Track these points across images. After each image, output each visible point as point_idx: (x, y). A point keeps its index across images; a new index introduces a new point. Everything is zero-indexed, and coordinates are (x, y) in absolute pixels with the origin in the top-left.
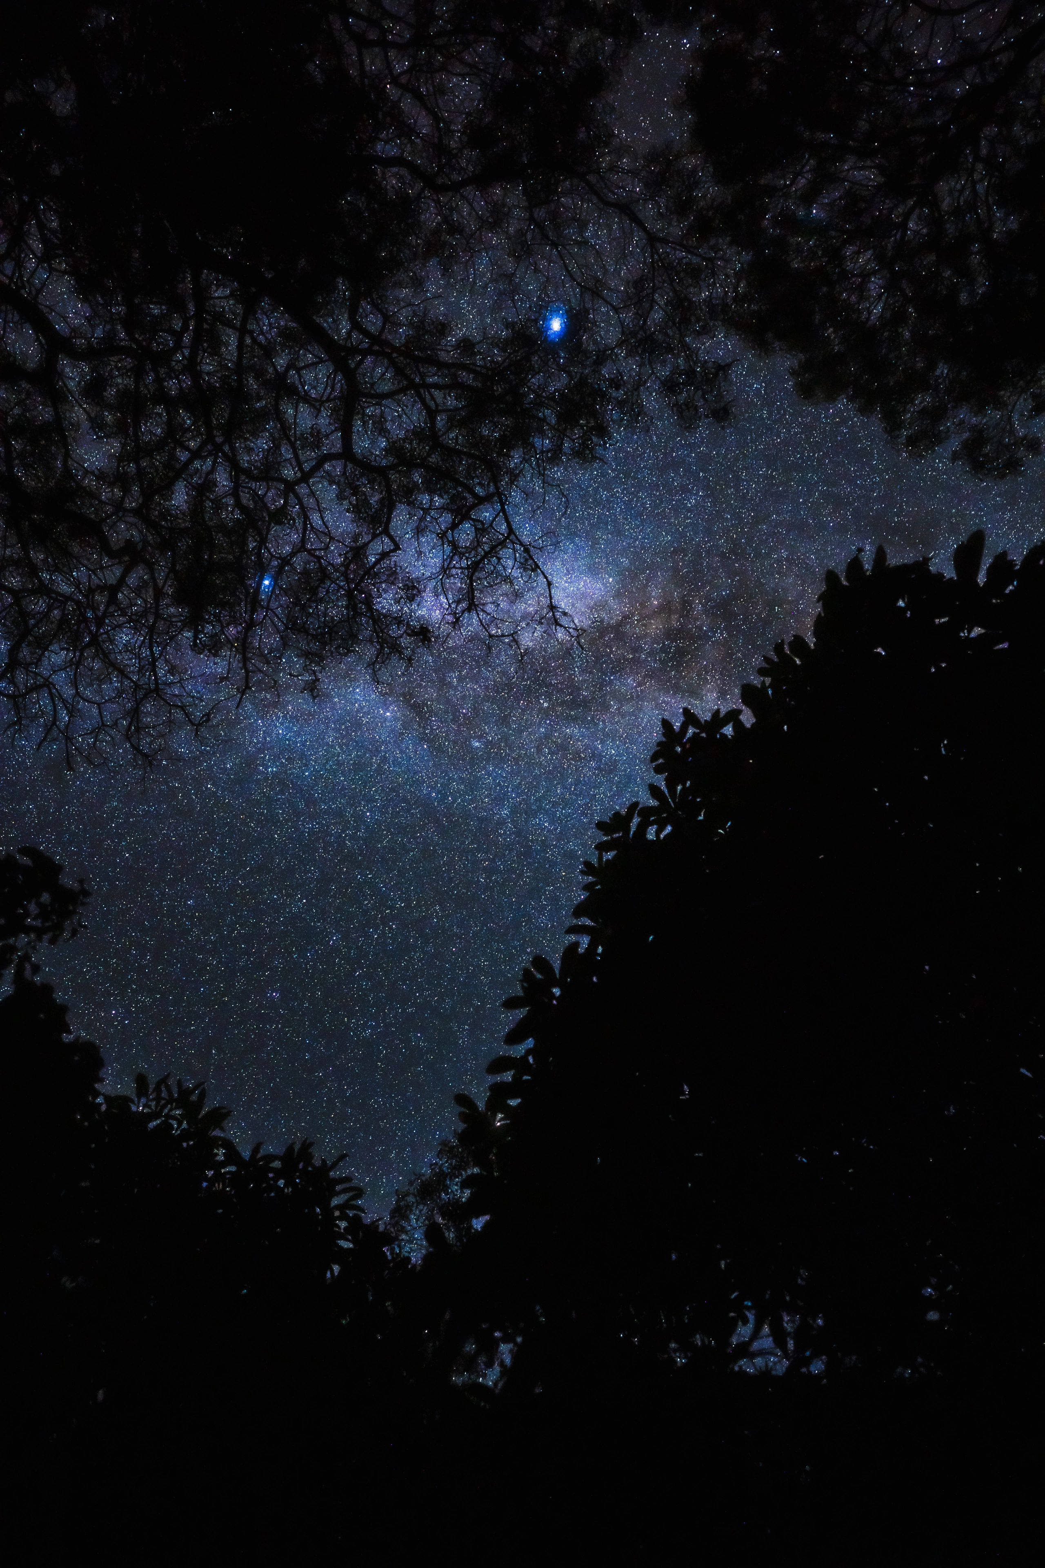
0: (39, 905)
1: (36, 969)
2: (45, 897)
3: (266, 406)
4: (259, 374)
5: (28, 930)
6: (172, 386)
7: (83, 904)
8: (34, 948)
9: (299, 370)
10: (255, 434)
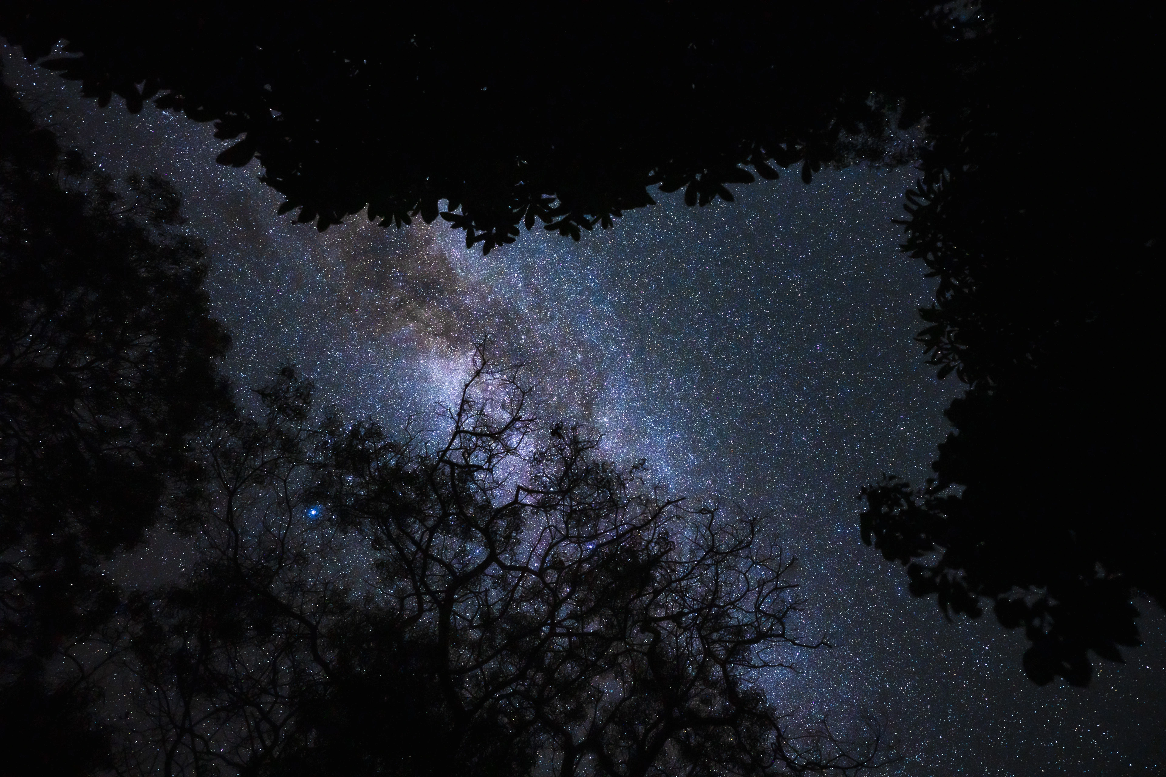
0: (891, 509)
1: (930, 481)
2: (884, 509)
3: (505, 622)
4: (492, 639)
5: (911, 504)
6: (539, 678)
7: (871, 486)
8: (919, 492)
9: (471, 621)
10: (524, 615)
